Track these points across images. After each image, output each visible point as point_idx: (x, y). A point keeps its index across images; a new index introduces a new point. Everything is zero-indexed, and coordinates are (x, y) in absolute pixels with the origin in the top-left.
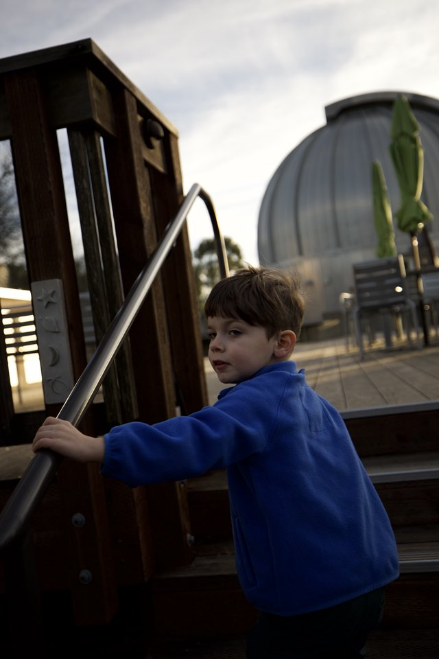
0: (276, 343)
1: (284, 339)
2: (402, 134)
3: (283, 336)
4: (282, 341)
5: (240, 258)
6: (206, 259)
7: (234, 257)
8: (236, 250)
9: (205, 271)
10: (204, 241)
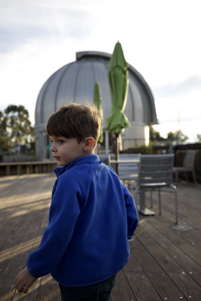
0: (84, 144)
1: (88, 142)
2: (117, 66)
3: (87, 140)
4: (87, 142)
5: (28, 116)
6: (11, 114)
7: (25, 116)
8: (26, 112)
9: (9, 120)
10: (10, 105)
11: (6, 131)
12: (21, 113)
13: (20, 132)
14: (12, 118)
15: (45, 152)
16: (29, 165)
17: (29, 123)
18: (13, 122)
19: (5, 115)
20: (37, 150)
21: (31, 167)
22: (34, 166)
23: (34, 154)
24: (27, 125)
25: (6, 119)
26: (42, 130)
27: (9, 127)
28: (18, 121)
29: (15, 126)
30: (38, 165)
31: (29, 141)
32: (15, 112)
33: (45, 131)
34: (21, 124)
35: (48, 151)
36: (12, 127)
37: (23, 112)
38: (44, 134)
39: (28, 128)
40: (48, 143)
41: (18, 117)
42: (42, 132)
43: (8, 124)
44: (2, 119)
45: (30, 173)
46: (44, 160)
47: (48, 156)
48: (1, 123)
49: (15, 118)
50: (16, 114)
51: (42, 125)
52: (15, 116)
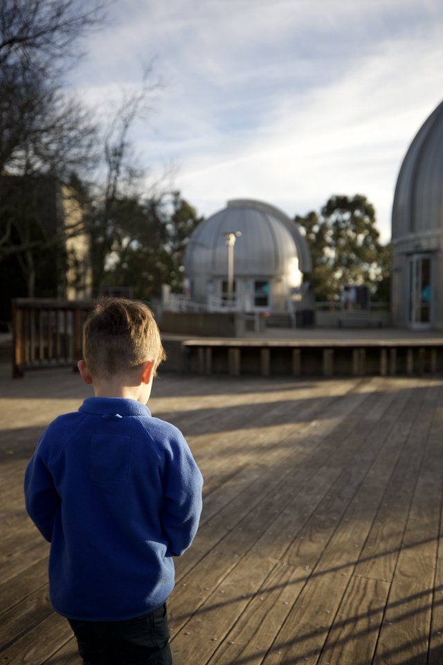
5: (372, 219)
6: (334, 217)
7: (367, 220)
8: (369, 212)
9: (331, 232)
10: (332, 197)
11: (323, 254)
12: (358, 213)
13: (353, 257)
14: (337, 225)
15: (416, 306)
17: (375, 234)
18: (337, 236)
19: (321, 219)
20: (396, 298)
23: (388, 309)
24: (370, 240)
25: (324, 228)
26: (411, 249)
27: (330, 245)
28: (350, 233)
29: (342, 242)
31: (373, 277)
32: (343, 212)
33: (419, 251)
34: (356, 239)
35: (424, 301)
36: (335, 245)
37: (361, 211)
38: (416, 258)
39: (372, 247)
40: (426, 283)
41: (349, 223)
42: (409, 254)
43: (329, 239)
44: (316, 229)
45: (389, 374)
46: (416, 325)
47: (425, 317)
48: (313, 237)
49: (343, 225)
50: (347, 216)
51: (411, 236)
52: (344, 222)
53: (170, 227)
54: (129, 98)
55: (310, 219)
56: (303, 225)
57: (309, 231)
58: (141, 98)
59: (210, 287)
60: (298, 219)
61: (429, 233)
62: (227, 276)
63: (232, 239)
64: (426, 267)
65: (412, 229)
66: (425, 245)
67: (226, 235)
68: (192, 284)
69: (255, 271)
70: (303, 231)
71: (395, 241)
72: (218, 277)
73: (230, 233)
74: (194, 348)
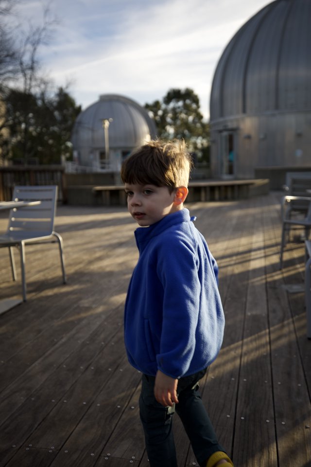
5: (198, 107)
6: (172, 105)
7: (194, 106)
8: (196, 100)
9: (170, 115)
10: (171, 90)
11: (166, 130)
12: (188, 102)
13: (186, 132)
14: (174, 110)
15: (226, 164)
16: (205, 187)
17: (199, 117)
18: (175, 118)
19: (163, 106)
20: (214, 160)
21: (208, 190)
22: (212, 188)
23: (208, 167)
24: (197, 120)
25: (165, 112)
26: (221, 128)
27: (170, 125)
28: (183, 116)
29: (179, 122)
30: (219, 187)
31: (199, 146)
32: (178, 101)
33: (226, 130)
34: (187, 119)
35: (230, 161)
36: (173, 124)
37: (190, 100)
38: (225, 134)
39: (198, 125)
40: (231, 149)
41: (183, 108)
42: (220, 132)
43: (169, 120)
44: (160, 113)
45: (206, 201)
46: (226, 177)
47: (231, 171)
48: (158, 118)
49: (178, 110)
50: (180, 104)
51: (221, 120)
52: (179, 107)
53: (56, 113)
54: (35, 29)
55: (156, 106)
56: (152, 110)
57: (156, 114)
58: (44, 29)
59: (92, 156)
60: (147, 106)
61: (232, 117)
62: (104, 148)
63: (107, 124)
64: (231, 139)
65: (222, 114)
66: (230, 125)
67: (102, 121)
68: (79, 154)
69: (122, 144)
70: (151, 114)
71: (212, 122)
72: (97, 149)
73: (105, 119)
74: (100, 192)
